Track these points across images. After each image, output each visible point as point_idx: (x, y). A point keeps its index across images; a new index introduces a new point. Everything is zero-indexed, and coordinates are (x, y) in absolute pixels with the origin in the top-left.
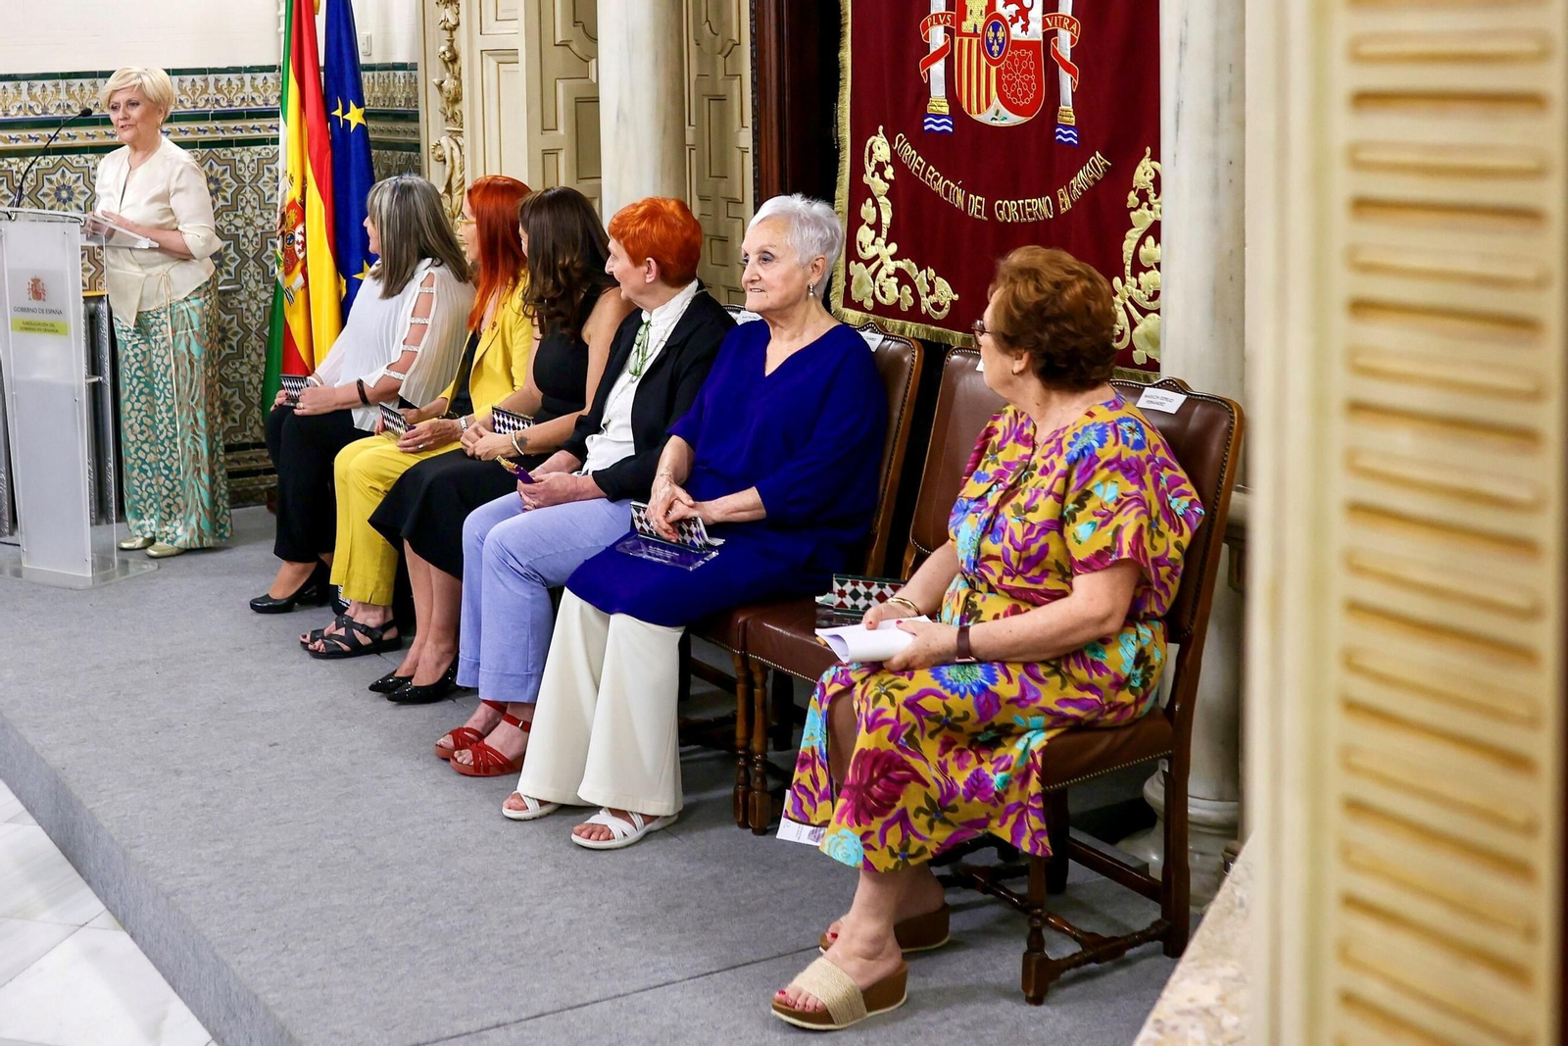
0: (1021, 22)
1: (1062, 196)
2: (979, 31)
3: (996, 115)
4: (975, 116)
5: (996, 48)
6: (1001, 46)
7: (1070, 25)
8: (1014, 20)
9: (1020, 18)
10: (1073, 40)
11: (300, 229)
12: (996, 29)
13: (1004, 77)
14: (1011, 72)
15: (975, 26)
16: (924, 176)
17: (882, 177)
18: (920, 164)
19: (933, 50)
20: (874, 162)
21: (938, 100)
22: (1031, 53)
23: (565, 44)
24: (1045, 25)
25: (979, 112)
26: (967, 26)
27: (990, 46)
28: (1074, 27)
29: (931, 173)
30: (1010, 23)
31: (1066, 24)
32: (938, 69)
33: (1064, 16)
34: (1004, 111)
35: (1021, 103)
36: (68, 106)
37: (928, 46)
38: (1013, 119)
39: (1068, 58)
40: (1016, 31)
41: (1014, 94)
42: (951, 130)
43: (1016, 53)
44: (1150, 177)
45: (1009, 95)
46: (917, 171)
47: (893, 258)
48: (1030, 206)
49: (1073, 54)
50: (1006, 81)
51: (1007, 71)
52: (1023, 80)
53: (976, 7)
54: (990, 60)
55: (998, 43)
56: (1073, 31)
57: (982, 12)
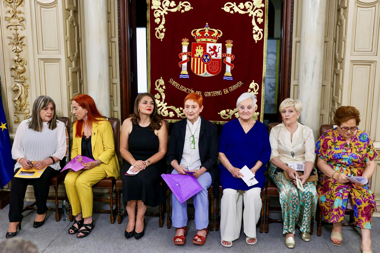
0: (215, 55)
1: (225, 90)
2: (201, 56)
3: (206, 74)
4: (199, 74)
5: (206, 60)
6: (208, 60)
7: (231, 56)
8: (212, 55)
9: (215, 54)
10: (232, 59)
12: (207, 56)
13: (209, 66)
14: (211, 65)
15: (199, 56)
16: (179, 88)
17: (162, 88)
18: (178, 85)
19: (183, 60)
20: (159, 85)
21: (184, 71)
22: (218, 62)
23: (69, 58)
24: (222, 56)
25: (200, 73)
26: (196, 55)
27: (204, 60)
28: (232, 56)
29: (182, 87)
30: (211, 55)
31: (229, 56)
32: (185, 65)
33: (229, 54)
34: (208, 73)
35: (214, 72)
37: (182, 60)
38: (210, 75)
40: (213, 57)
41: (212, 70)
42: (189, 78)
43: (213, 61)
44: (254, 86)
45: (210, 70)
46: (177, 87)
47: (166, 106)
48: (215, 93)
49: (231, 62)
50: (210, 67)
51: (210, 65)
52: (215, 67)
53: (199, 51)
54: (204, 63)
55: (207, 59)
56: (232, 57)
57: (201, 53)
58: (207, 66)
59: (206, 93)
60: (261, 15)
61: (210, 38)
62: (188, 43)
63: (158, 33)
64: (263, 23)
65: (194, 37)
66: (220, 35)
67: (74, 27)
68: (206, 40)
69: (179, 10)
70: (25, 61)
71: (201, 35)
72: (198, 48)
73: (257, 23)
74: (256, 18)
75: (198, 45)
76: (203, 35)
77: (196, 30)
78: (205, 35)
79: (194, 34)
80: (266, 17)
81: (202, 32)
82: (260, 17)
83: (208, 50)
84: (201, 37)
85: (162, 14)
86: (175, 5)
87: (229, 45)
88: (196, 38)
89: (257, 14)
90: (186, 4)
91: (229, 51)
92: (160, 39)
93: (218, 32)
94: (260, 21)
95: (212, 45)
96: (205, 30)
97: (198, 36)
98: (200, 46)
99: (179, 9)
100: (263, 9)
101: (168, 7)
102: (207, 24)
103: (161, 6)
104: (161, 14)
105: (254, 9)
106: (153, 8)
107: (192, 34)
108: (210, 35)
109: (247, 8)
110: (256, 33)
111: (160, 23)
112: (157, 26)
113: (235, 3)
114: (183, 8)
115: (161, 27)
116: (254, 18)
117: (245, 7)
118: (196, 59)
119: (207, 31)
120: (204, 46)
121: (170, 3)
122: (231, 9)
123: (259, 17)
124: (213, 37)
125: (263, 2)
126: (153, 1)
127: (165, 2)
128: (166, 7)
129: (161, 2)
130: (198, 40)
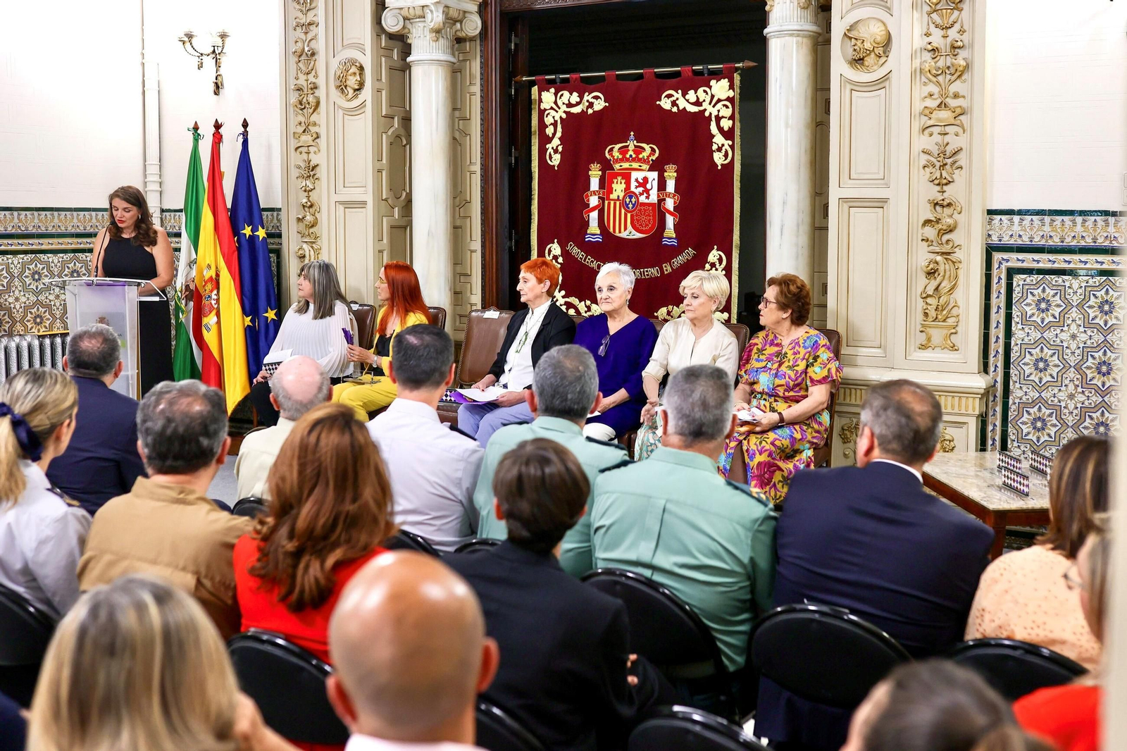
0: (645, 195)
1: (665, 267)
2: (621, 198)
3: (629, 233)
4: (617, 234)
5: (630, 206)
6: (634, 205)
7: (673, 196)
8: (641, 194)
9: (645, 193)
10: (675, 203)
11: (215, 292)
12: (631, 197)
13: (635, 218)
14: (640, 215)
15: (618, 196)
16: (585, 260)
18: (582, 255)
19: (591, 206)
20: (551, 256)
21: (594, 228)
22: (651, 208)
23: (386, 200)
24: (658, 196)
25: (620, 232)
26: (613, 196)
27: (627, 205)
28: (676, 197)
29: (589, 259)
30: (639, 196)
31: (671, 196)
32: (594, 216)
33: (670, 193)
34: (634, 232)
35: (644, 229)
36: (39, 226)
37: (588, 204)
38: (639, 235)
39: (672, 210)
40: (643, 199)
41: (641, 225)
42: (601, 240)
43: (642, 208)
44: (716, 258)
45: (637, 225)
46: (581, 258)
47: (563, 297)
48: (647, 271)
49: (676, 208)
50: (637, 219)
51: (637, 215)
52: (646, 219)
53: (618, 188)
54: (627, 211)
55: (632, 204)
56: (675, 199)
57: (622, 191)
58: (632, 216)
60: (728, 112)
61: (636, 162)
63: (550, 154)
64: (732, 130)
65: (610, 160)
66: (654, 155)
67: (405, 146)
68: (629, 165)
69: (585, 110)
70: (317, 205)
71: (620, 157)
72: (617, 183)
73: (720, 129)
74: (718, 119)
75: (616, 175)
76: (624, 156)
77: (614, 147)
78: (628, 156)
79: (610, 155)
80: (737, 116)
81: (623, 151)
82: (726, 118)
83: (633, 184)
84: (622, 160)
85: (557, 118)
86: (578, 100)
87: (671, 174)
88: (614, 162)
89: (719, 111)
90: (596, 98)
91: (671, 186)
92: (554, 166)
93: (650, 149)
94: (726, 124)
95: (640, 175)
96: (627, 146)
97: (616, 158)
98: (619, 178)
99: (585, 107)
100: (731, 100)
101: (566, 104)
102: (632, 133)
103: (556, 103)
105: (715, 101)
106: (543, 106)
107: (607, 156)
108: (638, 156)
109: (701, 100)
110: (719, 149)
111: (554, 134)
112: (550, 140)
113: (680, 91)
114: (591, 105)
115: (556, 142)
116: (713, 119)
117: (697, 98)
118: (612, 203)
119: (631, 147)
120: (627, 177)
121: (570, 97)
122: (674, 104)
123: (723, 117)
124: (642, 159)
125: (731, 87)
126: (543, 93)
127: (562, 95)
128: (564, 103)
129: (556, 94)
130: (617, 166)
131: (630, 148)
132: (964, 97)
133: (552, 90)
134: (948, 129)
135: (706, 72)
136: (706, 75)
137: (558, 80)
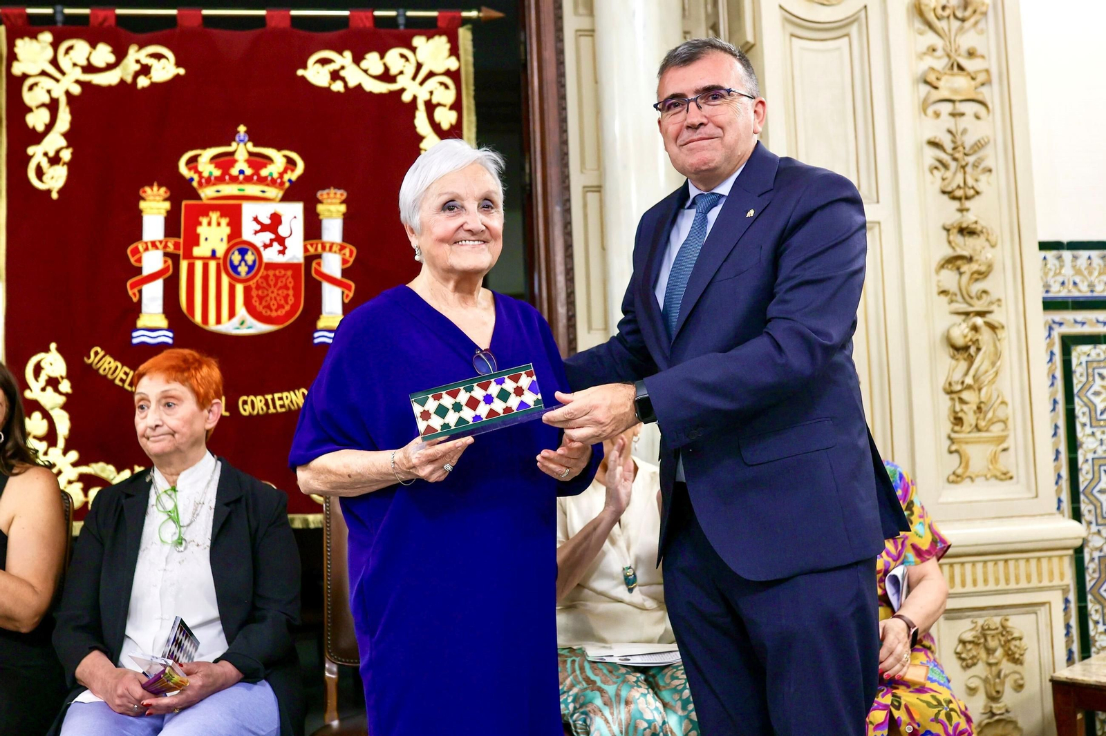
0: (276, 247)
2: (220, 253)
3: (242, 325)
4: (212, 326)
5: (243, 269)
6: (251, 268)
7: (340, 250)
8: (267, 246)
9: (275, 244)
10: (344, 261)
12: (243, 252)
13: (254, 293)
14: (264, 288)
15: (214, 252)
17: (56, 390)
18: (126, 373)
19: (146, 271)
20: (43, 377)
21: (152, 316)
22: (289, 273)
24: (306, 250)
25: (219, 321)
26: (200, 251)
27: (235, 268)
28: (347, 251)
30: (262, 249)
31: (335, 249)
32: (154, 290)
33: (333, 244)
34: (250, 320)
35: (274, 314)
37: (139, 270)
38: (259, 328)
40: (271, 255)
41: (267, 307)
42: (170, 341)
43: (271, 273)
45: (260, 308)
46: (122, 381)
47: (75, 465)
48: (281, 399)
49: (345, 273)
50: (258, 296)
51: (258, 287)
52: (278, 295)
53: (213, 235)
54: (235, 280)
55: (246, 264)
56: (344, 254)
57: (222, 240)
58: (247, 291)
59: (245, 402)
60: (448, 96)
61: (254, 184)
62: (167, 205)
63: (39, 168)
65: (192, 179)
66: (293, 171)
68: (239, 190)
69: (129, 79)
71: (217, 173)
72: (209, 224)
73: (436, 127)
75: (206, 210)
76: (226, 171)
77: (199, 155)
78: (234, 171)
79: (190, 169)
80: (468, 103)
81: (225, 162)
82: (444, 106)
83: (248, 227)
84: (220, 180)
85: (59, 93)
86: (112, 59)
87: (333, 208)
88: (200, 184)
89: (431, 93)
90: (158, 56)
91: (333, 230)
92: (49, 192)
93: (284, 160)
94: (446, 118)
95: (264, 212)
96: (232, 154)
97: (206, 174)
98: (214, 216)
99: (128, 74)
100: (455, 75)
101: (82, 67)
102: (242, 129)
103: (54, 62)
104: (55, 95)
105: (422, 74)
106: (17, 69)
107: (183, 169)
108: (257, 173)
109: (393, 71)
111: (49, 127)
112: (37, 138)
113: (348, 54)
114: (145, 70)
115: (55, 141)
116: (421, 107)
117: (387, 69)
118: (199, 266)
119: (241, 155)
120: (232, 213)
121: (90, 53)
122: (335, 76)
123: (439, 105)
124: (266, 178)
125: (454, 51)
126: (19, 43)
127: (71, 48)
128: (75, 65)
129: (55, 45)
130: (207, 193)
131: (237, 156)
132: (983, 57)
133: (46, 37)
134: (962, 107)
135: (401, 21)
136: (402, 28)
137: (59, 18)
